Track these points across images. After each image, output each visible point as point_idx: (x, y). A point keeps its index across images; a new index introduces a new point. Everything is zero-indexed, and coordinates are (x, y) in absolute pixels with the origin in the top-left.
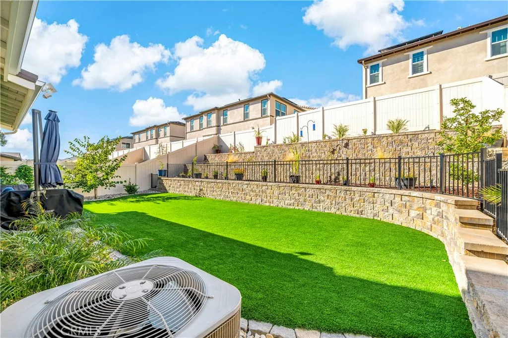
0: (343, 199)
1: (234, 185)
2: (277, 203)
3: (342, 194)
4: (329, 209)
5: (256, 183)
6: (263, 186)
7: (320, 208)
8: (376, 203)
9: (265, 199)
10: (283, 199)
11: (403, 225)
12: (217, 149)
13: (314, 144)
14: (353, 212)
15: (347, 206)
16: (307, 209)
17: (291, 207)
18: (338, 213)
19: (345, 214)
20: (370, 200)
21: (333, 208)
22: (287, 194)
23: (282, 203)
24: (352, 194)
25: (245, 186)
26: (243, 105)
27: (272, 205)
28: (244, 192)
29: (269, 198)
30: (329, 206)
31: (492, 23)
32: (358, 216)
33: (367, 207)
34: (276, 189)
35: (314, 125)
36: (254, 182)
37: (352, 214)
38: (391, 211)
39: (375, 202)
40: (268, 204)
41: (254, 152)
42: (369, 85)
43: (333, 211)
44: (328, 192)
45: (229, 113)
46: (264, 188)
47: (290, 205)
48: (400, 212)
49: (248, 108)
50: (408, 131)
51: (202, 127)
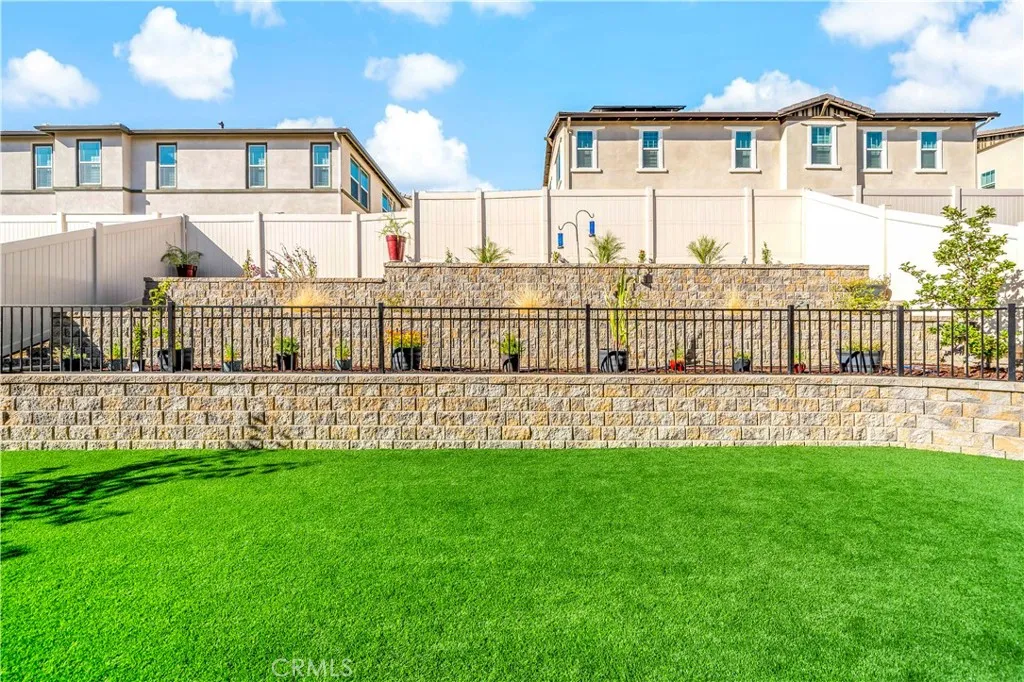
0: (814, 406)
1: (442, 390)
2: (632, 435)
3: (810, 394)
4: (786, 436)
5: (545, 377)
6: (570, 385)
7: (763, 435)
8: (886, 410)
9: (586, 428)
10: (648, 422)
11: (963, 452)
12: (180, 261)
13: (570, 271)
14: (841, 436)
15: (826, 423)
16: (730, 444)
17: (681, 443)
18: (809, 442)
19: (828, 443)
20: (875, 404)
21: (795, 432)
22: (659, 407)
23: (647, 435)
24: (833, 393)
25: (494, 392)
26: (243, 143)
27: (613, 444)
28: (492, 413)
29: (598, 423)
30: (786, 428)
31: (742, 119)
32: (855, 444)
33: (871, 420)
34: (621, 393)
35: (592, 224)
36: (536, 376)
37: (840, 442)
38: (925, 422)
39: (885, 406)
40: (598, 443)
41: (384, 281)
42: (574, 168)
43: (796, 439)
44: (775, 393)
45: (181, 155)
46: (574, 391)
47: (675, 437)
48: (949, 424)
49: (260, 155)
50: (723, 263)
51: (46, 182)
